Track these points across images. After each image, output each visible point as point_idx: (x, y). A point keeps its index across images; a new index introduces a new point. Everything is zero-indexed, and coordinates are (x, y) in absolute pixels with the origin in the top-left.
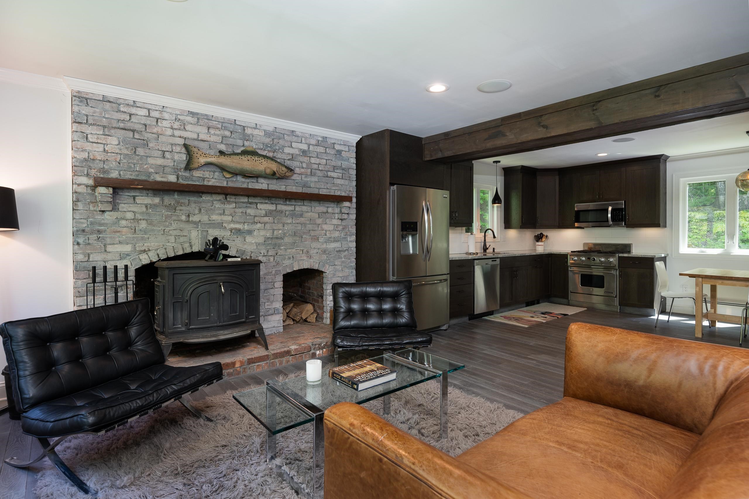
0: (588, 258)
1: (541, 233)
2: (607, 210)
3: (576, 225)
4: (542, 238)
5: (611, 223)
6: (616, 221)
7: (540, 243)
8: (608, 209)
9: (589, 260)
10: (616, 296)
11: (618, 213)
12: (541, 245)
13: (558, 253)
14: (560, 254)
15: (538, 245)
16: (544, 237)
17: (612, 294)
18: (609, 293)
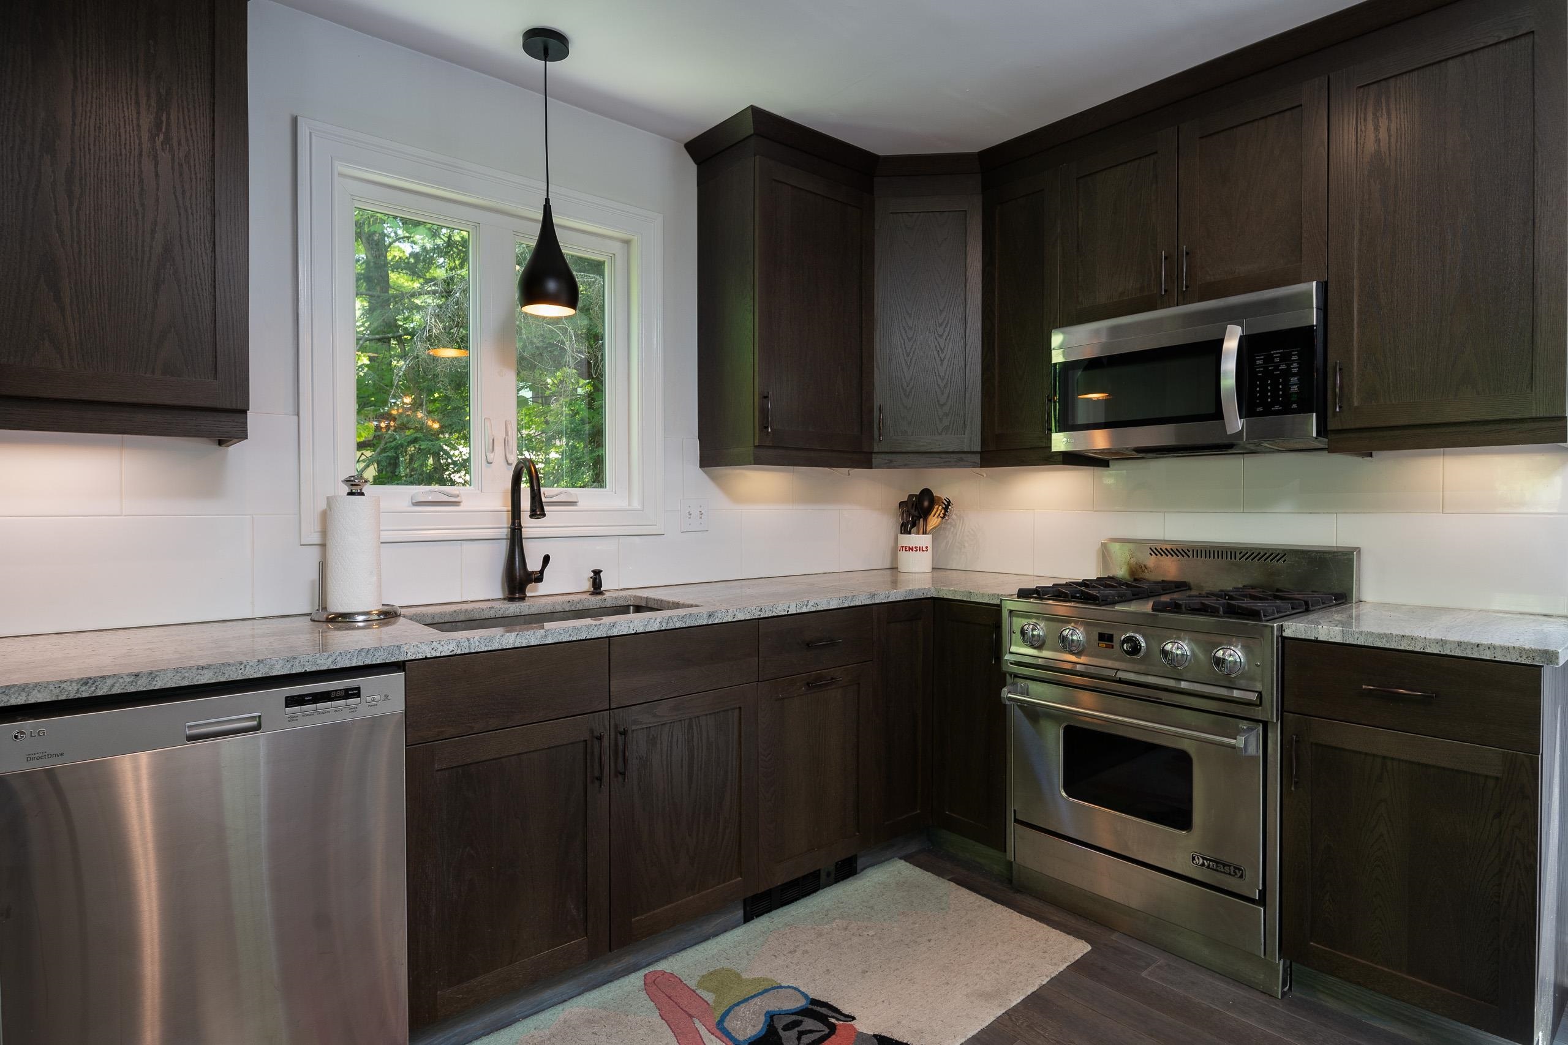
0: (1102, 637)
1: (926, 493)
2: (1215, 347)
3: (1060, 442)
4: (925, 513)
5: (1235, 423)
6: (1268, 412)
7: (915, 539)
8: (1220, 342)
9: (1107, 646)
10: (1263, 893)
11: (1277, 360)
12: (914, 549)
13: (959, 599)
14: (969, 600)
15: (904, 548)
16: (935, 510)
17: (1241, 877)
18: (1224, 865)
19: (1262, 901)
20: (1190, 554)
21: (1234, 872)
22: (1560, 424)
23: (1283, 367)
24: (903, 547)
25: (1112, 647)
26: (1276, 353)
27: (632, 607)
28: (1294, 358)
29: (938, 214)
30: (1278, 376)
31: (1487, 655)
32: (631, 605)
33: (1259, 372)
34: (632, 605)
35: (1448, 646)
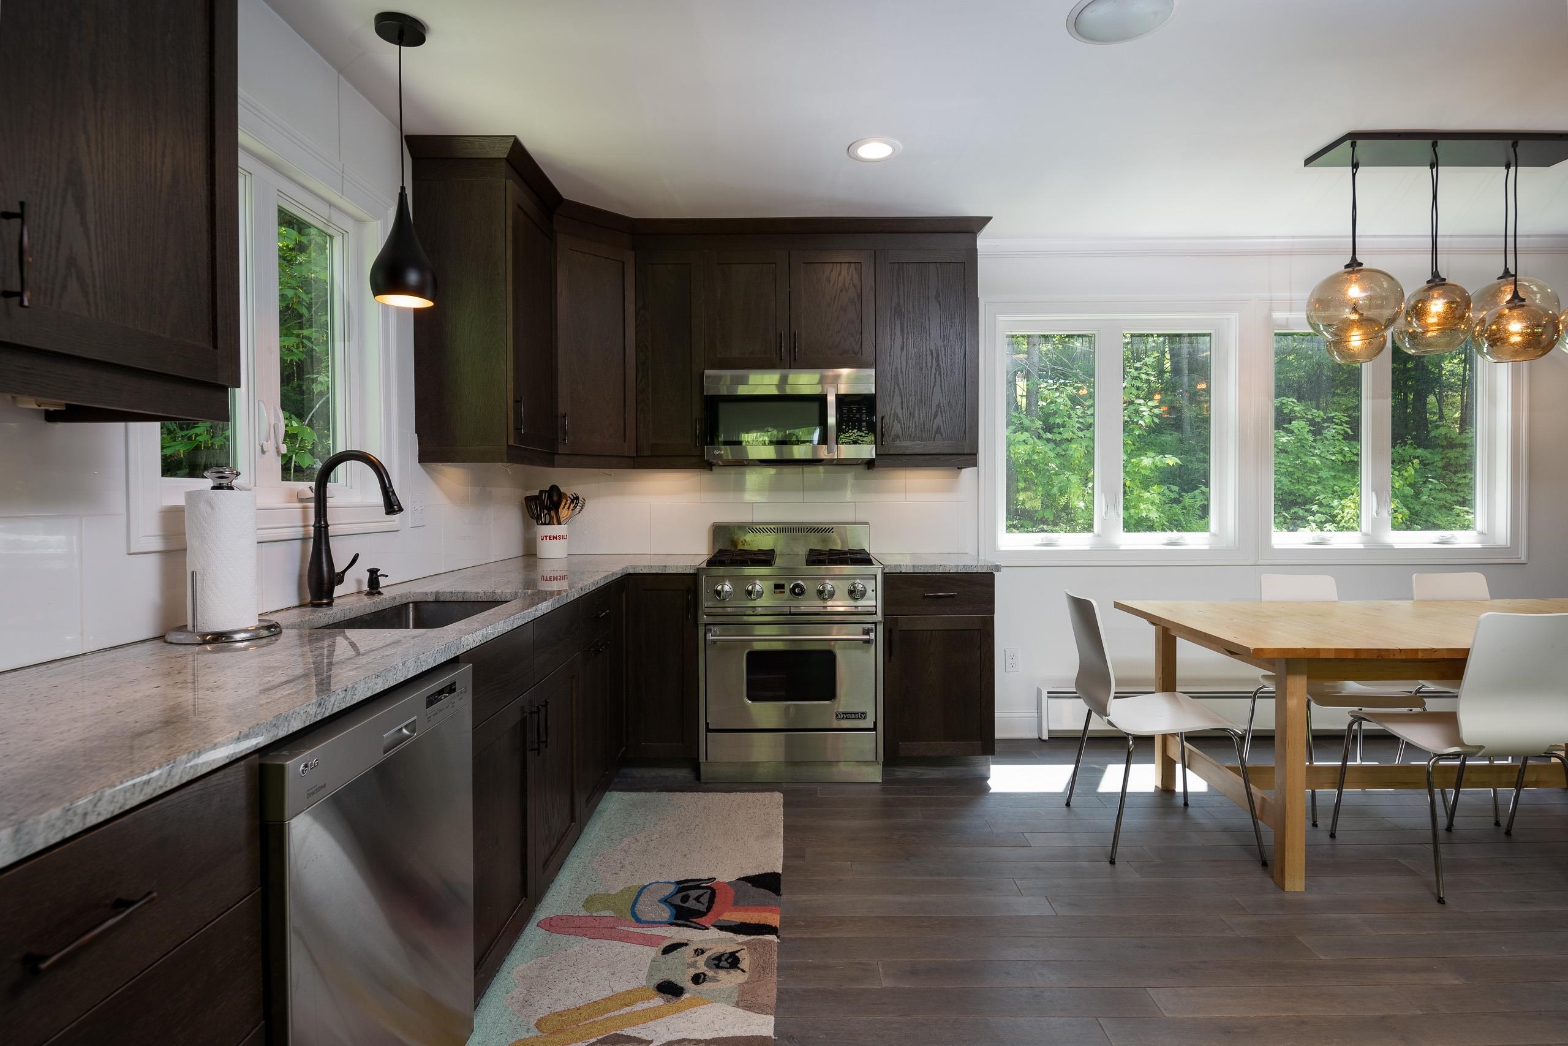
0: (777, 587)
1: (555, 489)
2: (822, 399)
4: (557, 507)
7: (549, 530)
8: (824, 397)
9: (781, 592)
10: (875, 723)
11: (855, 411)
12: (558, 538)
13: (654, 572)
14: (664, 572)
15: (548, 538)
16: (563, 504)
17: (865, 718)
18: (855, 714)
19: (875, 729)
20: (776, 531)
21: (861, 716)
22: (974, 457)
23: (858, 416)
24: (546, 537)
25: (784, 592)
26: (854, 407)
27: (411, 604)
28: (864, 411)
29: (603, 259)
30: (855, 421)
31: (975, 571)
32: (409, 603)
33: (845, 417)
34: (412, 602)
35: (960, 568)
